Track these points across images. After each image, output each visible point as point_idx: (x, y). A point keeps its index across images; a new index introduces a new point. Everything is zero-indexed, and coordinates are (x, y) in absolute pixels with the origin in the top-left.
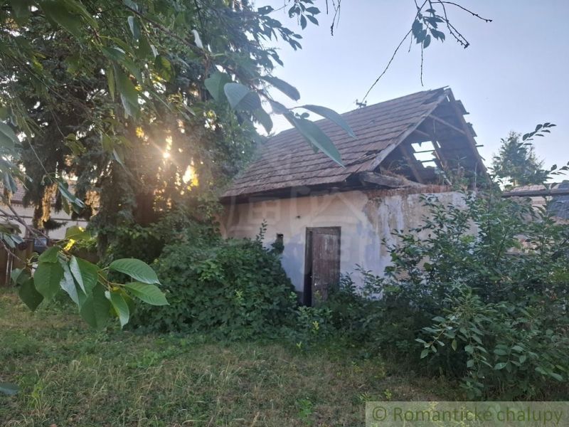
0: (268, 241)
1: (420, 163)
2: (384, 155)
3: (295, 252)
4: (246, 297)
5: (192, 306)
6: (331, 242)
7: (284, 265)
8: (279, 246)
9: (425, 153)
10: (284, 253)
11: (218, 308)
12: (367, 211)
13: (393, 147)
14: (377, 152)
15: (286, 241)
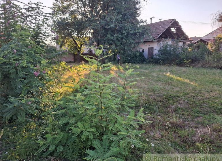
0: (141, 50)
1: (173, 32)
2: (160, 35)
3: (146, 52)
4: (138, 59)
5: (130, 61)
6: (152, 50)
7: (144, 55)
8: (143, 51)
9: (173, 30)
10: (144, 52)
11: (134, 61)
12: (157, 44)
13: (161, 34)
14: (159, 35)
15: (144, 51)
